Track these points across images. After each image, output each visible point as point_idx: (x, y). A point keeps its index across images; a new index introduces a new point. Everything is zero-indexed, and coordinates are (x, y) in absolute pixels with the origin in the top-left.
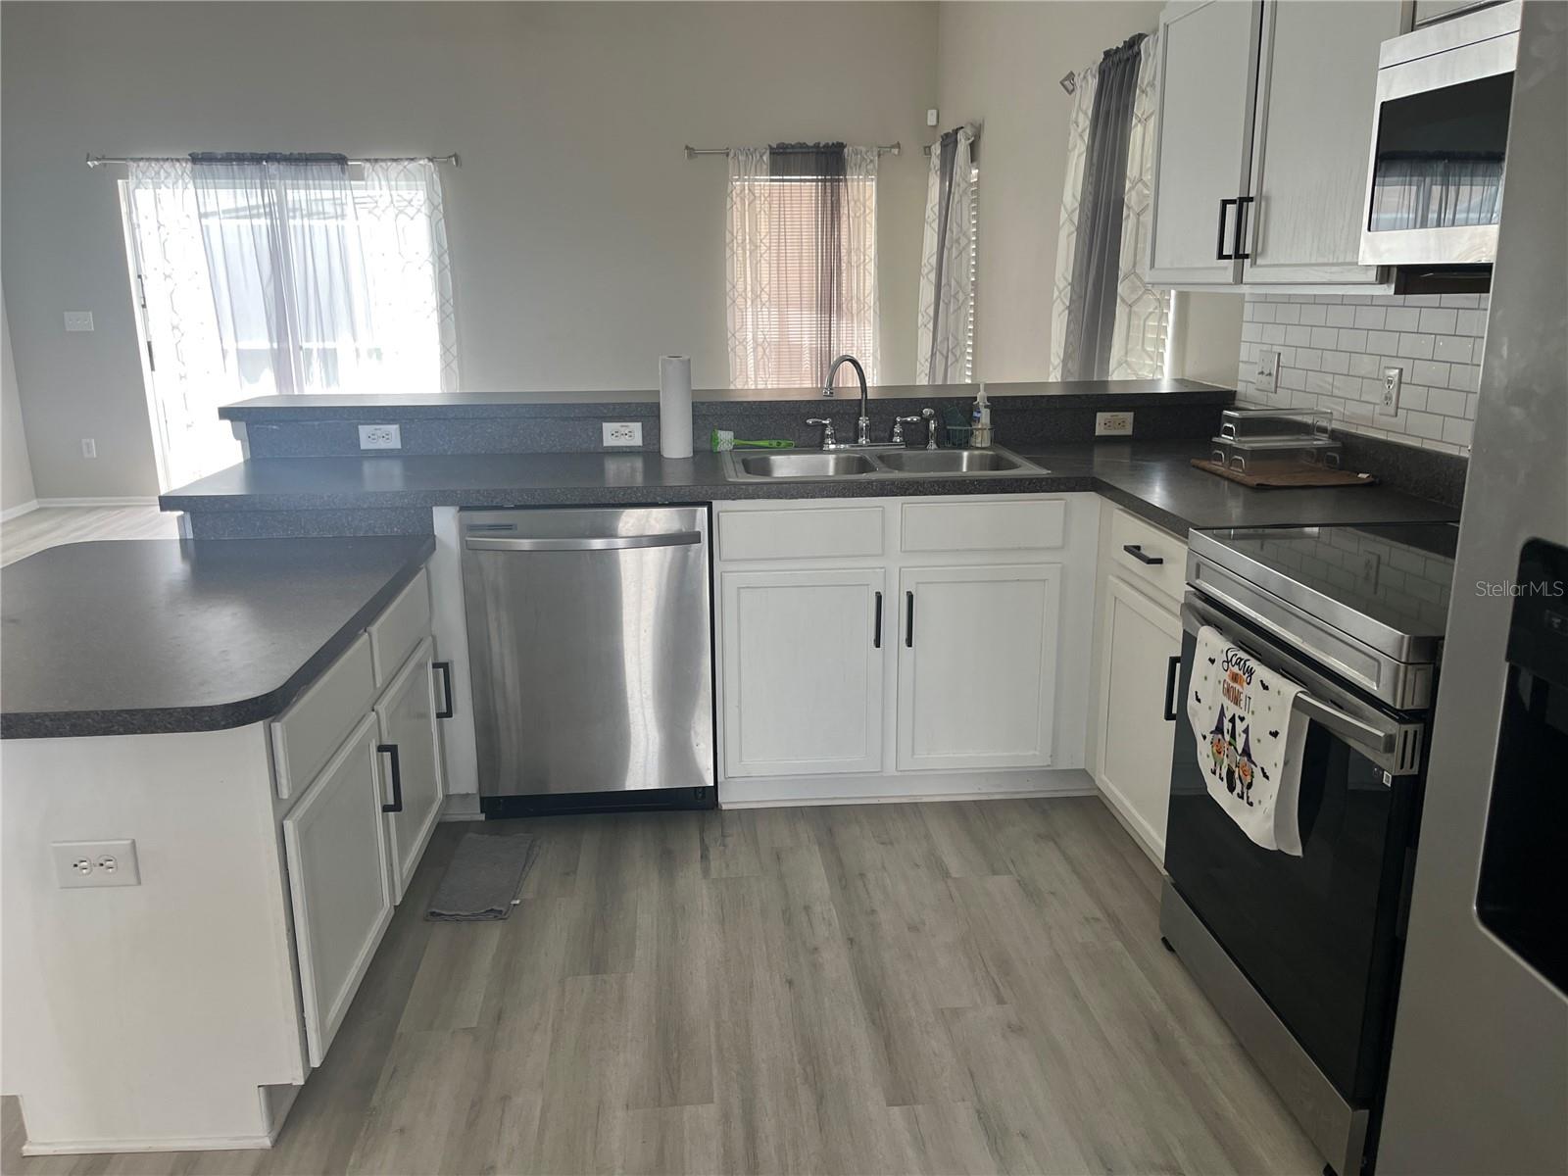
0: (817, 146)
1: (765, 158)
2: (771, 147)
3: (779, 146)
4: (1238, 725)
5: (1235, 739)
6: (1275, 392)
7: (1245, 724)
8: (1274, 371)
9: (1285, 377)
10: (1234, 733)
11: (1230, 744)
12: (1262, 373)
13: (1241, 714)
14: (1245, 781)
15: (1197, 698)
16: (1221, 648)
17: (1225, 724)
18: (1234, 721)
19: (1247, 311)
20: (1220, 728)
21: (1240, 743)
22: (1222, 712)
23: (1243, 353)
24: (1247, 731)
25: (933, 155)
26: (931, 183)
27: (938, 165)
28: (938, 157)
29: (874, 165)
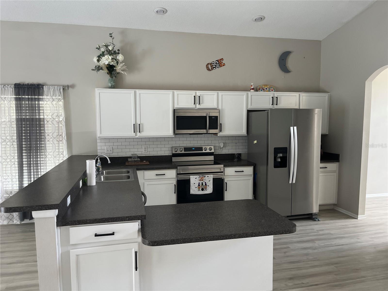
4: (203, 183)
5: (203, 185)
6: (113, 153)
7: (205, 182)
8: (111, 150)
9: (115, 151)
10: (202, 184)
11: (202, 186)
12: (108, 151)
13: (204, 181)
14: (206, 188)
15: (194, 184)
16: (197, 176)
17: (200, 184)
18: (202, 183)
19: (98, 141)
20: (199, 185)
21: (204, 185)
22: (199, 183)
23: (99, 148)
24: (205, 183)
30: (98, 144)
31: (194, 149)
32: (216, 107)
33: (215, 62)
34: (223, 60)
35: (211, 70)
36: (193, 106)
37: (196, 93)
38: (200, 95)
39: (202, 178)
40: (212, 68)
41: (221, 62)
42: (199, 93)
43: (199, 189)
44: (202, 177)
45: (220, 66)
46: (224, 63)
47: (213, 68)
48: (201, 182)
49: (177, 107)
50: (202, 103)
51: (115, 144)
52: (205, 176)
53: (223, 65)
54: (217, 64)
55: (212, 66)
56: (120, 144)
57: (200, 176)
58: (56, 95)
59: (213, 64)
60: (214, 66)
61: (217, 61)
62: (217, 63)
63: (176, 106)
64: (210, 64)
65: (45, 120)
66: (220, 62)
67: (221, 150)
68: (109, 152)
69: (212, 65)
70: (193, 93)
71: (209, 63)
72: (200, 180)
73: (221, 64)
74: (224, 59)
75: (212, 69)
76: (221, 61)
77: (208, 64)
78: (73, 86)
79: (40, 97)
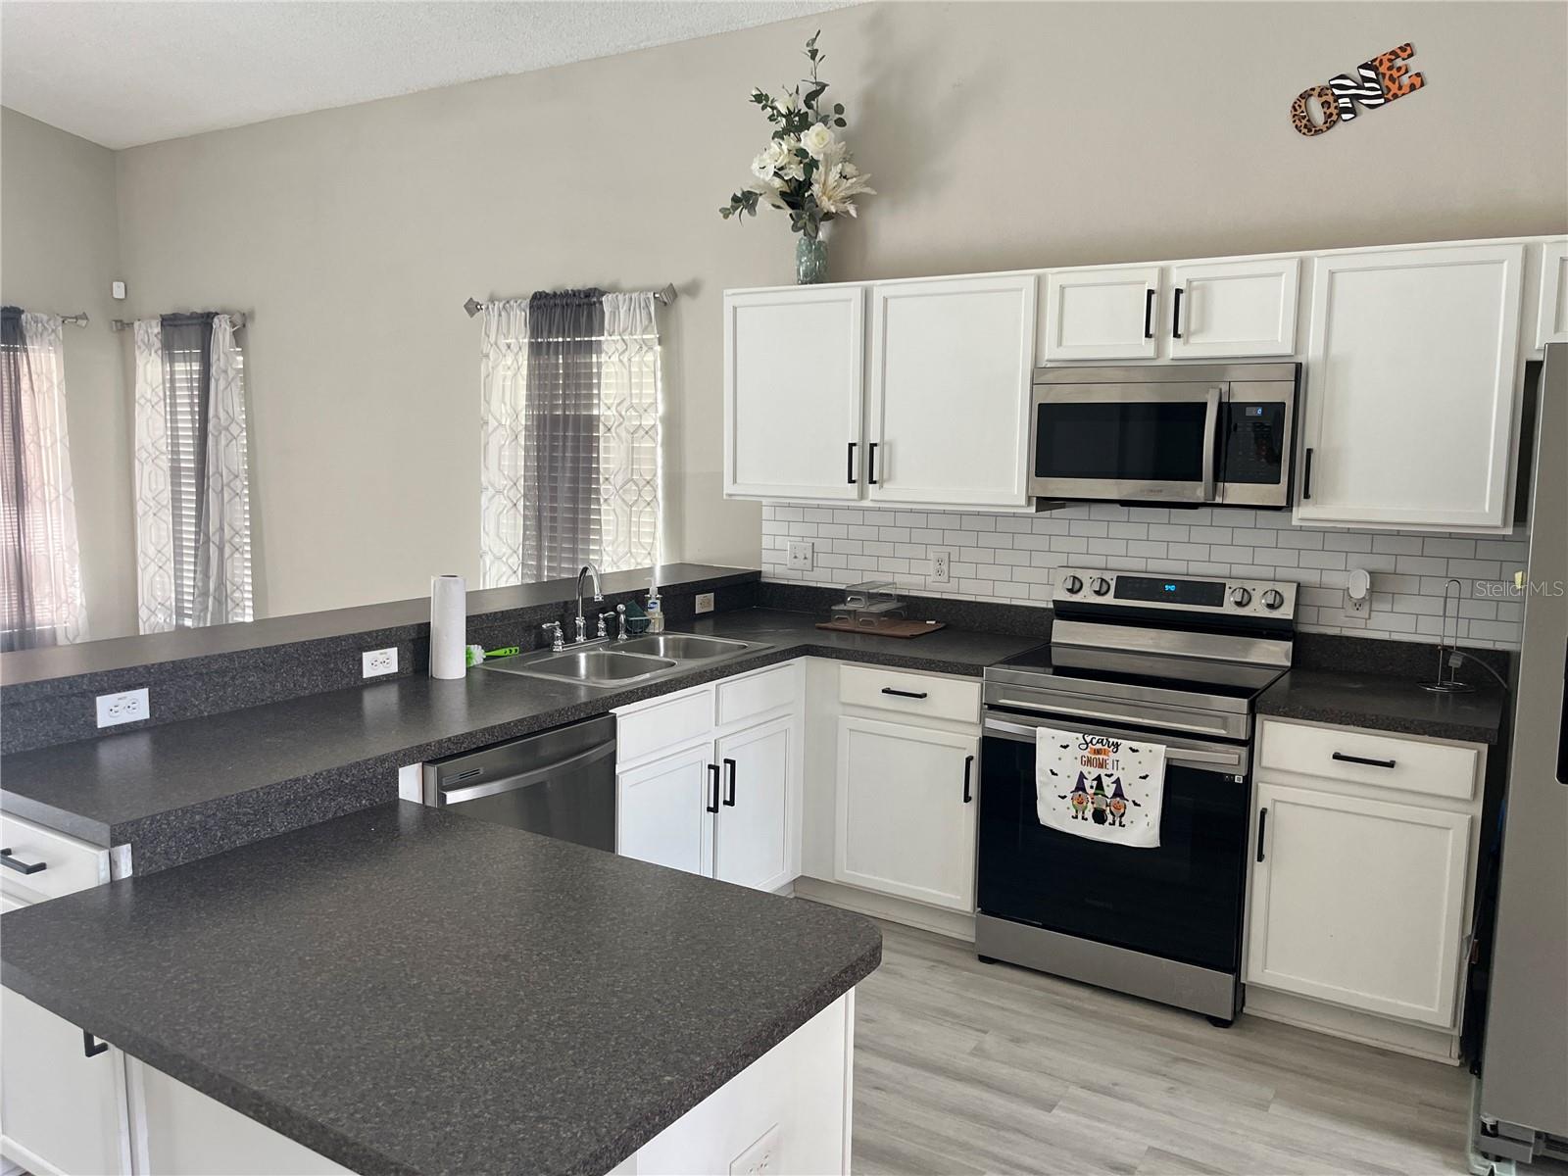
4: (1105, 781)
5: (1102, 789)
6: (813, 570)
7: (1113, 779)
8: (809, 556)
9: (822, 560)
10: (1100, 786)
11: (1095, 794)
12: (795, 557)
13: (1109, 773)
14: (1118, 813)
15: (1053, 773)
16: (1073, 738)
17: (1087, 784)
18: (1098, 779)
19: (766, 513)
20: (1080, 787)
21: (1109, 790)
22: (1082, 776)
23: (766, 542)
24: (1118, 782)
25: (142, 332)
26: (140, 362)
27: (158, 344)
28: (156, 336)
29: (57, 336)
30: (767, 527)
31: (1173, 588)
32: (1288, 350)
33: (1355, 74)
34: (1411, 55)
35: (1319, 132)
36: (1146, 349)
37: (1163, 274)
38: (1189, 282)
39: (1098, 752)
40: (1331, 115)
41: (1399, 69)
42: (1181, 272)
43: (1079, 807)
44: (1099, 746)
45: (1387, 96)
46: (1418, 75)
47: (1334, 118)
48: (1092, 773)
49: (1052, 357)
50: (1201, 330)
51: (824, 530)
52: (1117, 746)
53: (1413, 88)
54: (1367, 85)
55: (1333, 105)
56: (841, 531)
57: (1088, 739)
58: (636, 331)
59: (1337, 92)
60: (1347, 100)
61: (1365, 66)
62: (1370, 80)
63: (1051, 352)
64: (1318, 90)
65: (601, 425)
66: (1390, 68)
67: (1364, 613)
68: (800, 563)
69: (1330, 99)
70: (1147, 274)
71: (1313, 89)
72: (1089, 762)
73: (1392, 79)
74: (1418, 48)
75: (1330, 123)
76: (1399, 62)
77: (1305, 96)
78: (693, 289)
79: (594, 339)
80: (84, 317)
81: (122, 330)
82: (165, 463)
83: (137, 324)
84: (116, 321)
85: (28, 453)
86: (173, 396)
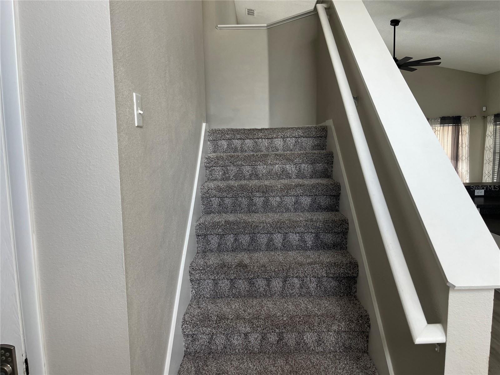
0: (453, 117)
1: (439, 120)
2: (440, 118)
3: (442, 117)
25: (489, 119)
26: (488, 126)
27: (493, 121)
28: (493, 119)
29: (469, 121)
80: (476, 116)
81: (485, 118)
82: (492, 150)
83: (488, 117)
84: (483, 116)
85: (460, 149)
86: (496, 134)
